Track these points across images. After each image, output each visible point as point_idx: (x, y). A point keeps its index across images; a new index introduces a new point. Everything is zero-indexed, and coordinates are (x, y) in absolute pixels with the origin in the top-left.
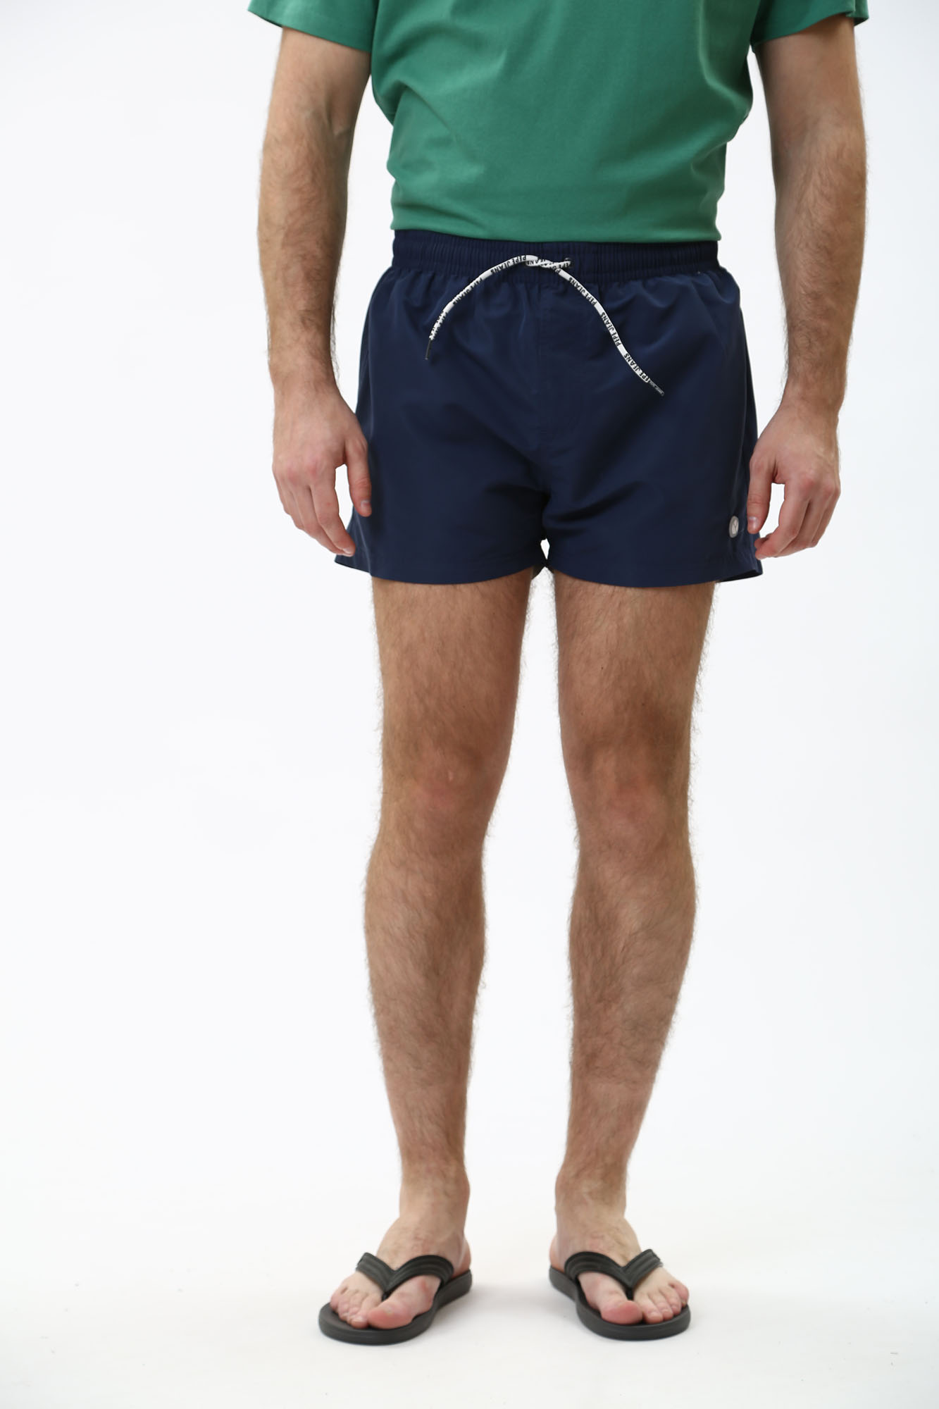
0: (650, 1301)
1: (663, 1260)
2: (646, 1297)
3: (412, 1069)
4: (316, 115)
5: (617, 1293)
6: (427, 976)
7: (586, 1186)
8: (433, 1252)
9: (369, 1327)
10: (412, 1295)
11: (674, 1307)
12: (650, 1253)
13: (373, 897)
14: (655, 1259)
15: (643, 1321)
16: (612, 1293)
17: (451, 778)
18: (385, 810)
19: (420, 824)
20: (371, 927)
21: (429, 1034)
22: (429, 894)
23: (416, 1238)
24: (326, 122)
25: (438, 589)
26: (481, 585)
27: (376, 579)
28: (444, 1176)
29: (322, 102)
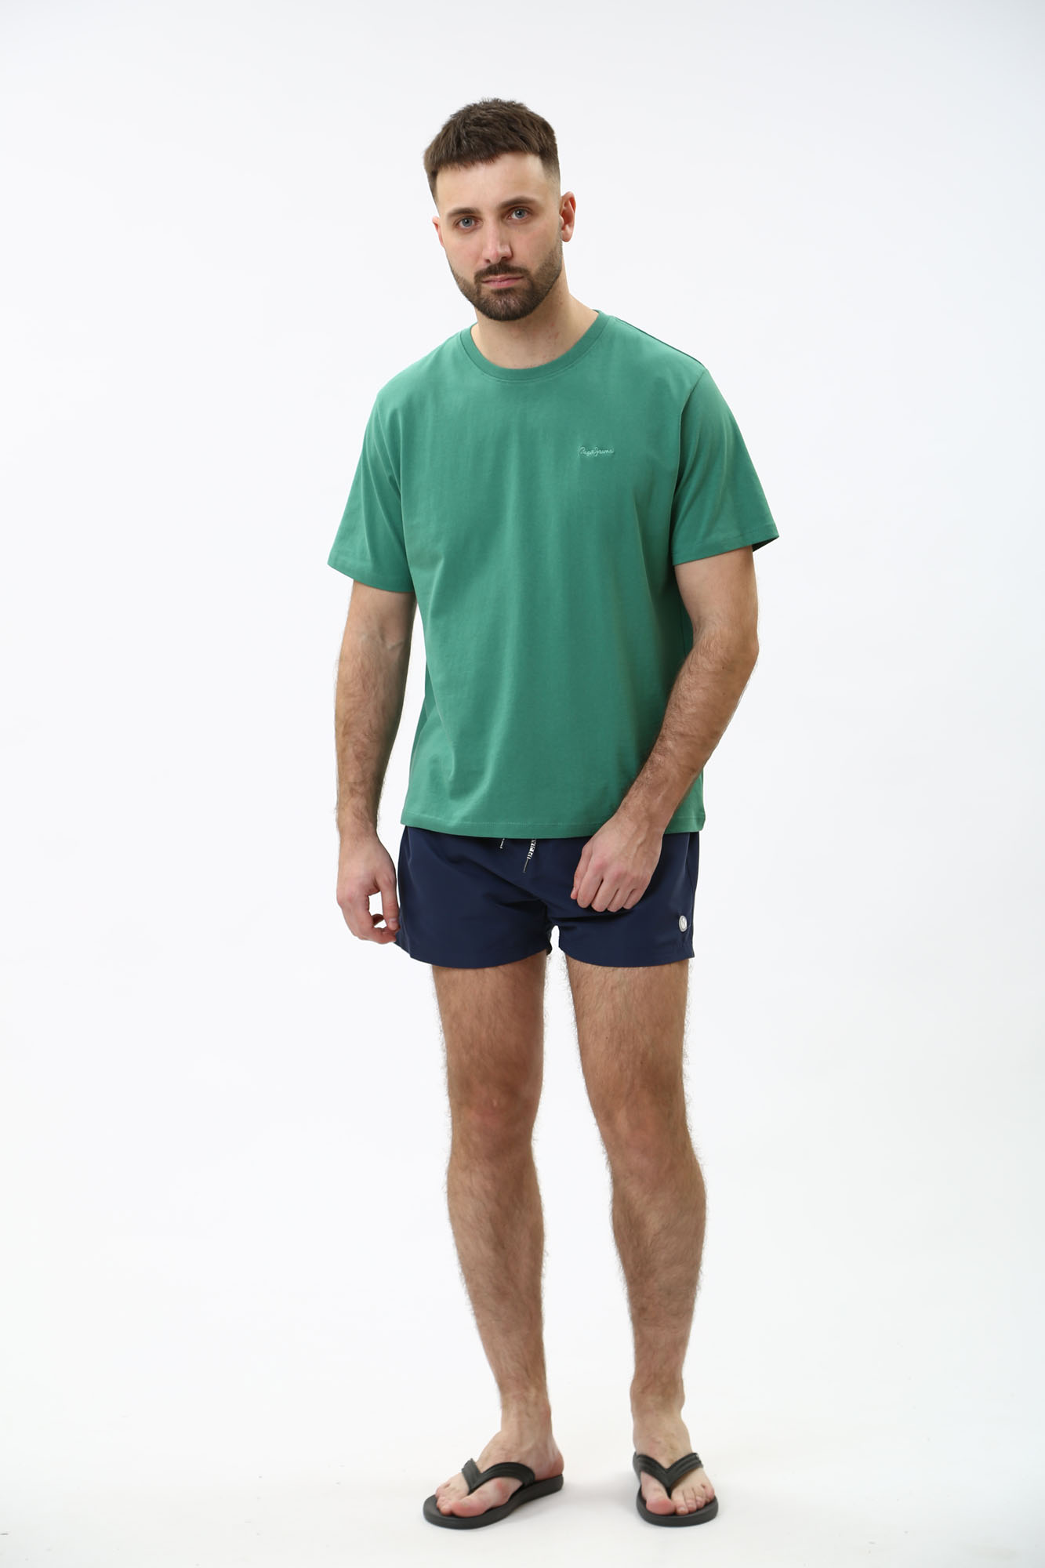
0: (684, 1498)
1: (703, 1462)
2: (681, 1493)
3: (493, 1322)
4: (371, 637)
5: (659, 1490)
6: (495, 1250)
7: (650, 1400)
8: (514, 1460)
9: (452, 1514)
10: (491, 1492)
11: (699, 1503)
12: (694, 1456)
13: (453, 1194)
14: (696, 1461)
15: (675, 1513)
16: (655, 1490)
17: (495, 1103)
18: (454, 1128)
19: (476, 1138)
20: (455, 1217)
21: (501, 1294)
22: (489, 1187)
23: (503, 1449)
24: (380, 641)
25: (470, 973)
26: (501, 967)
27: (435, 966)
28: (525, 1400)
29: (375, 628)
